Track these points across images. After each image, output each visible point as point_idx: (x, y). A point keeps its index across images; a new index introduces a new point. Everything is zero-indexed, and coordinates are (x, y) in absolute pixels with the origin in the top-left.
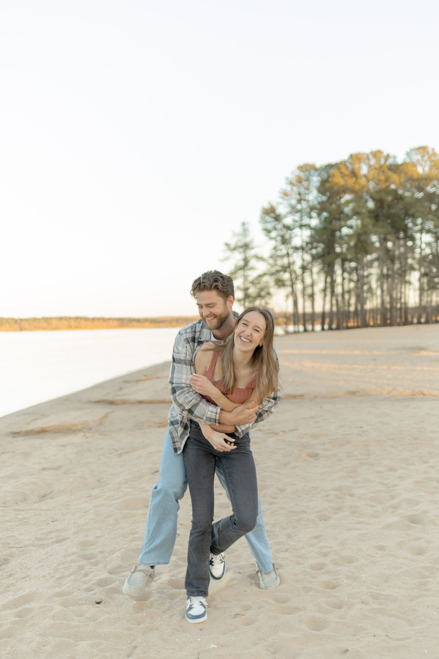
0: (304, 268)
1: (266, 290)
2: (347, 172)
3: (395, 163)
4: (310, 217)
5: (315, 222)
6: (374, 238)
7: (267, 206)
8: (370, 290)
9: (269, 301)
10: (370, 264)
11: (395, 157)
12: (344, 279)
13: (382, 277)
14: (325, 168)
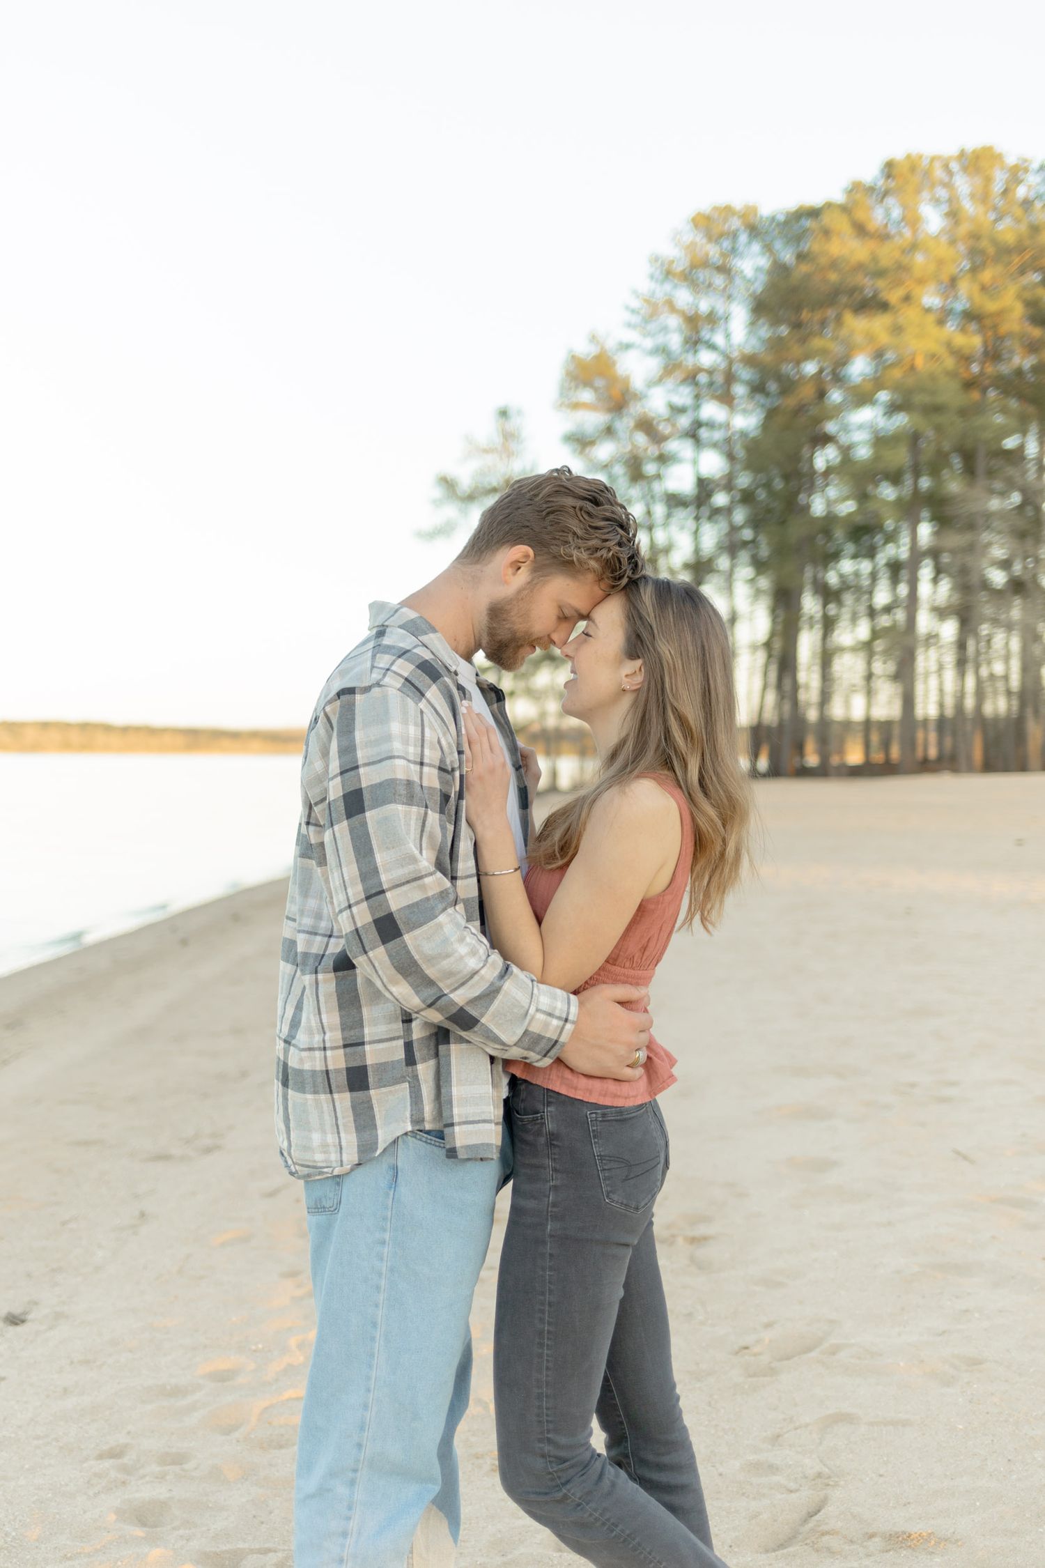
14: (786, 223)
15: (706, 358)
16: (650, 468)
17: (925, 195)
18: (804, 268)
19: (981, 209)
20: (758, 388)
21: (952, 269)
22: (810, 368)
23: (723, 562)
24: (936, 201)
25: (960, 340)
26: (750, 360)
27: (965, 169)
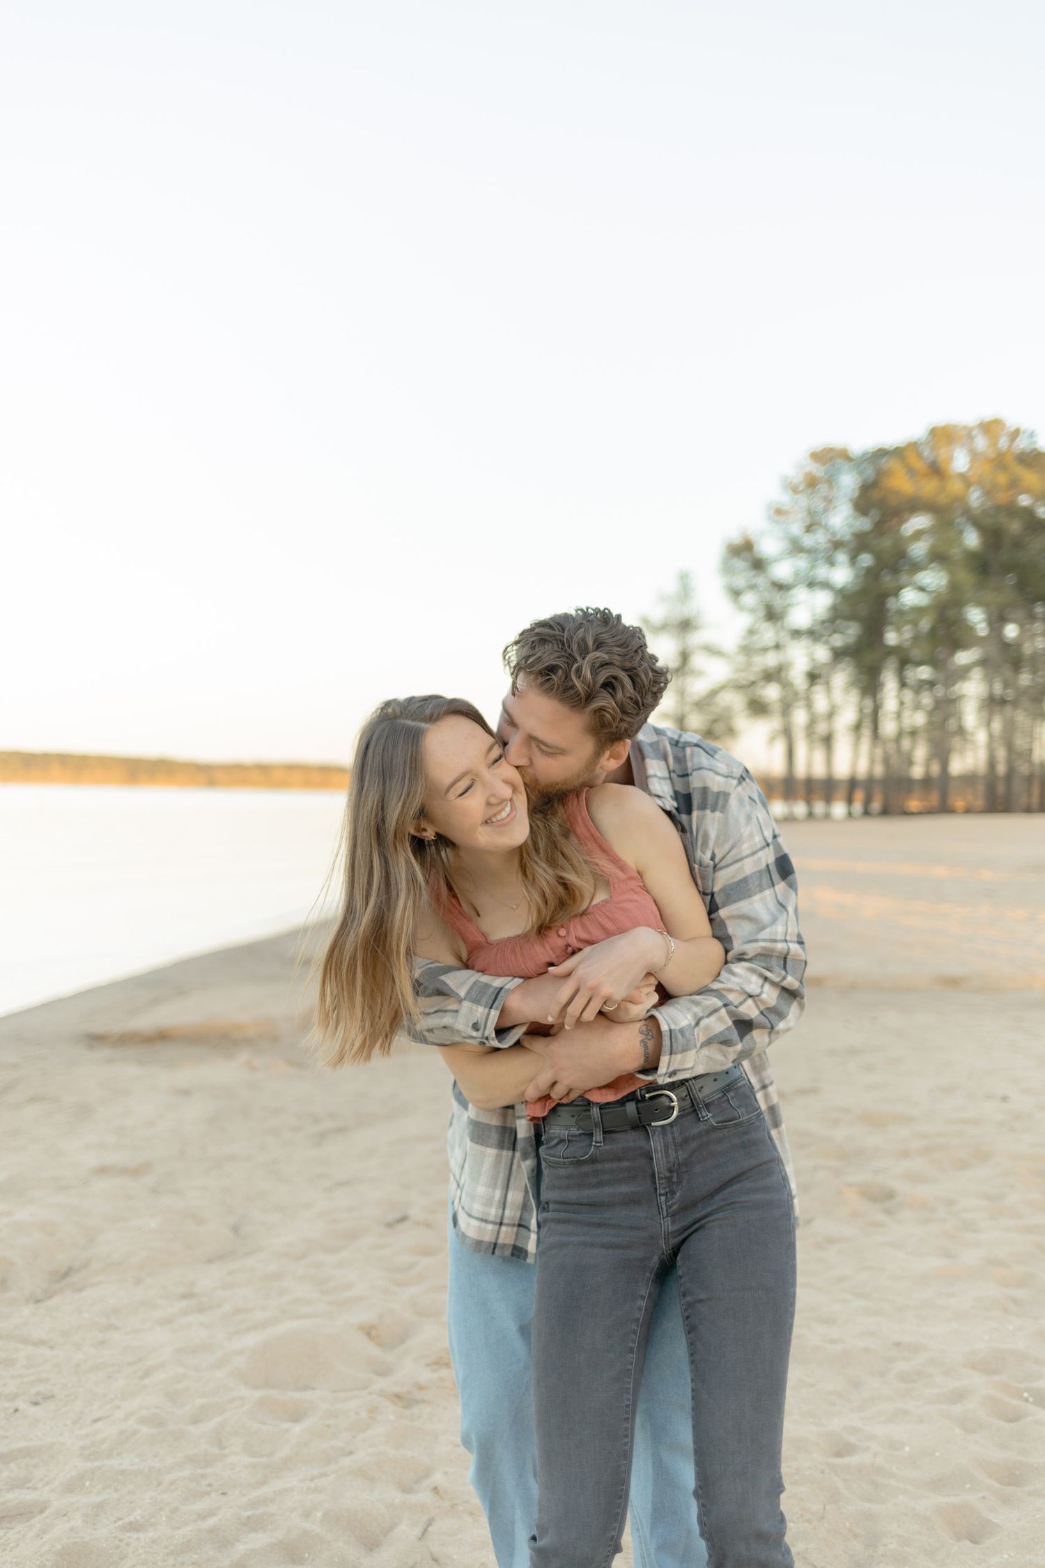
0: (813, 677)
2: (918, 465)
3: (1032, 447)
4: (831, 563)
5: (842, 575)
6: (976, 617)
7: (737, 539)
8: (961, 731)
10: (963, 673)
11: (1032, 435)
12: (902, 703)
13: (993, 703)
17: (956, 446)
24: (964, 450)
27: (982, 434)
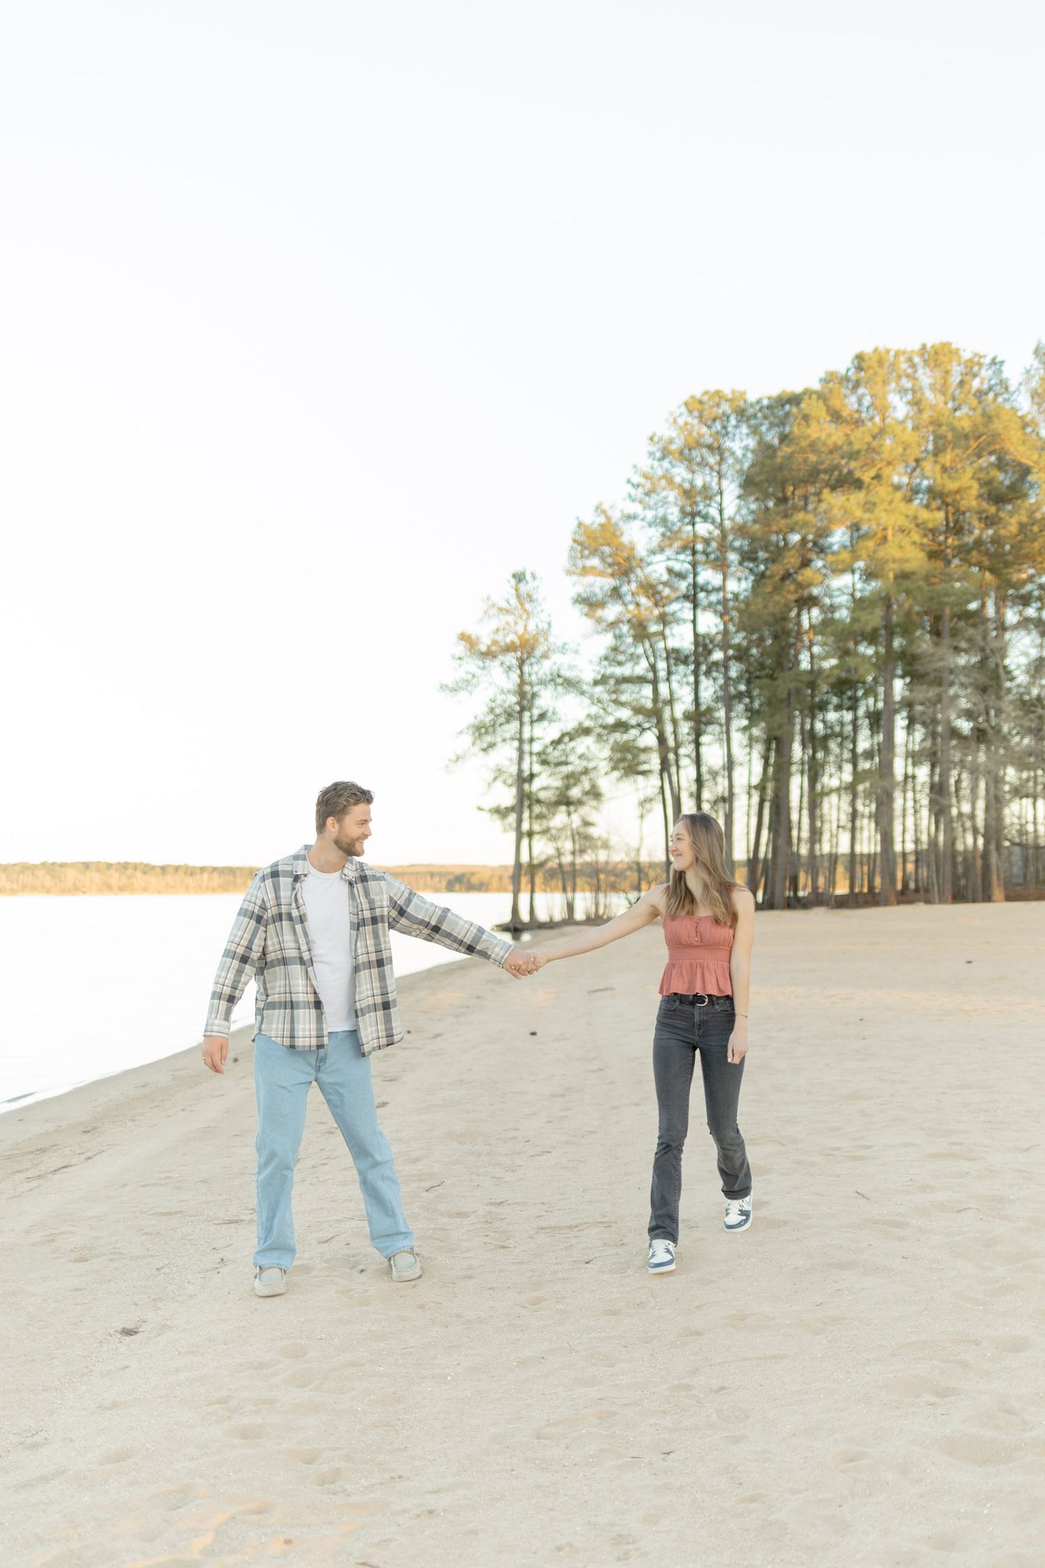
1: (586, 784)
4: (724, 569)
9: (593, 817)
14: (769, 407)
15: (703, 528)
16: (654, 628)
17: (893, 385)
18: (786, 450)
19: (941, 399)
20: (748, 556)
21: (915, 453)
22: (795, 538)
23: (721, 714)
24: (903, 391)
25: (924, 515)
26: (741, 530)
27: (925, 361)
